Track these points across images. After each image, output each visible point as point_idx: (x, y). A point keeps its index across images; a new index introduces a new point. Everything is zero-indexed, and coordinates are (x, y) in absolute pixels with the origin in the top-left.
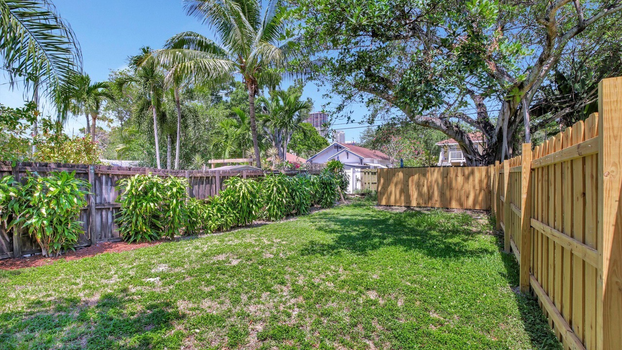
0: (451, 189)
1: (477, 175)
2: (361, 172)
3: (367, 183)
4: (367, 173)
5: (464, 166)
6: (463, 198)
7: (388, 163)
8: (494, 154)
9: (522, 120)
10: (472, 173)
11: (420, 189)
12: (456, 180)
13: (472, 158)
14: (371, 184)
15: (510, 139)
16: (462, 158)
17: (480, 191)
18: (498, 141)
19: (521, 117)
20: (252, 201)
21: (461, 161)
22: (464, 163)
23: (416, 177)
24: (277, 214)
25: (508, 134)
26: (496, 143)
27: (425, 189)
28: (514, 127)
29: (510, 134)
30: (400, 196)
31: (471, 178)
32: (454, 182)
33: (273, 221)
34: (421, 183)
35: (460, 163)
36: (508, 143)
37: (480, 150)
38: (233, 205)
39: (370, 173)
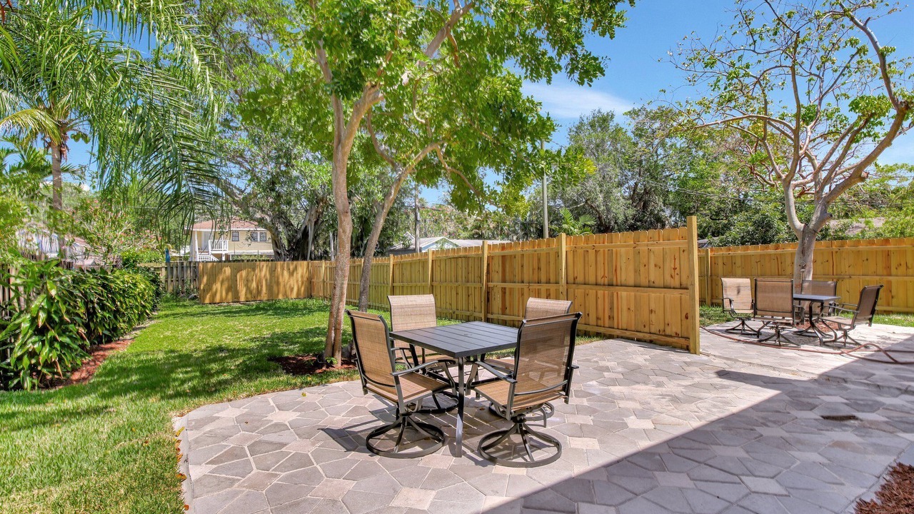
0: (278, 284)
1: (300, 271)
6: (288, 292)
10: (296, 268)
11: (249, 285)
12: (283, 275)
13: (282, 252)
16: (223, 249)
17: (302, 283)
23: (244, 273)
27: (254, 285)
30: (227, 294)
31: (295, 274)
32: (281, 277)
34: (250, 278)
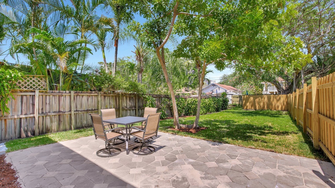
0: (272, 104)
2: (232, 97)
3: (234, 101)
4: (234, 97)
5: (276, 94)
7: (236, 92)
8: (290, 89)
9: (301, 77)
10: (280, 98)
11: (260, 104)
12: (274, 100)
13: (280, 91)
14: (236, 101)
15: (296, 84)
16: (275, 90)
17: (284, 104)
18: (292, 84)
19: (301, 76)
20: (210, 106)
21: (275, 91)
22: (276, 92)
23: (258, 99)
24: (214, 111)
25: (295, 82)
26: (291, 85)
27: (262, 104)
28: (298, 79)
29: (297, 82)
30: (252, 106)
33: (212, 113)
34: (260, 101)
35: (274, 92)
36: (296, 85)
37: (284, 88)
38: (204, 107)
39: (236, 97)
